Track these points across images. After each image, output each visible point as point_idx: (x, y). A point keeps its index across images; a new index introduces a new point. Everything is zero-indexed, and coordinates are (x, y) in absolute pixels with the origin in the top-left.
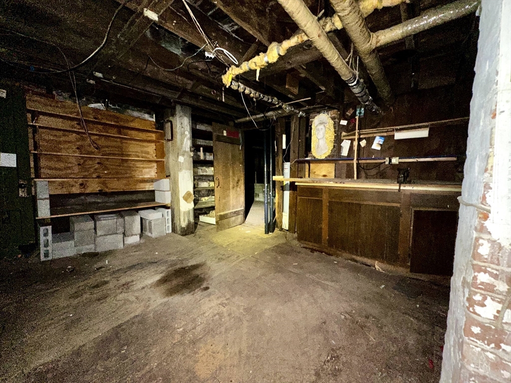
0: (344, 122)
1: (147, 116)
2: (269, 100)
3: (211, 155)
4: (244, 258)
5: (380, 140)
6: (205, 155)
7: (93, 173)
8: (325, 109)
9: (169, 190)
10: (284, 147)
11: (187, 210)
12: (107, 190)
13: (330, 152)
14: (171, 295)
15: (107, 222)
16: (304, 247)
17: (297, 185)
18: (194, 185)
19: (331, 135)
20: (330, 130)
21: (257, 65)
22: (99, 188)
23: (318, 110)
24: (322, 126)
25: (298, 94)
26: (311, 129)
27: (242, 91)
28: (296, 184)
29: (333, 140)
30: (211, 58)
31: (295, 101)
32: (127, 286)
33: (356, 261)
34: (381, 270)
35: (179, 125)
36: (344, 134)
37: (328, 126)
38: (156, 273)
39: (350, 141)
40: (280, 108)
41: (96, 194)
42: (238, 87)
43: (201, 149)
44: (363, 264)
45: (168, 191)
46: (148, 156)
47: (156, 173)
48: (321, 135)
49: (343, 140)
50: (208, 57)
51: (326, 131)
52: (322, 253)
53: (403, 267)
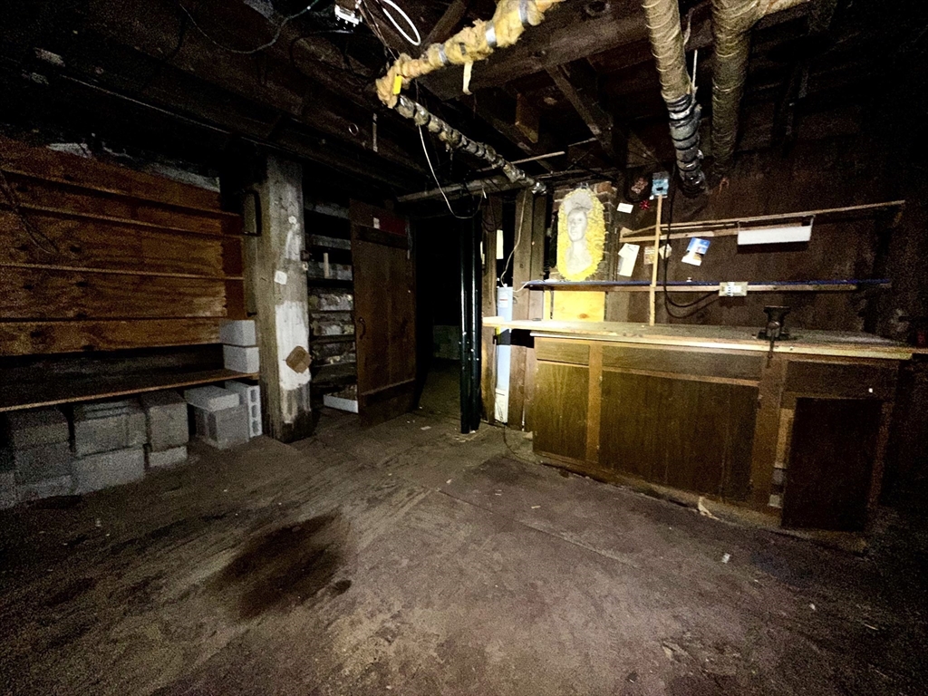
0: (626, 208)
1: (199, 180)
2: (477, 151)
3: (346, 269)
4: (423, 496)
5: (701, 245)
6: (334, 268)
7: (69, 308)
8: (586, 180)
9: (254, 343)
10: (500, 255)
11: (296, 386)
12: (103, 346)
13: (596, 268)
14: (257, 614)
15: (105, 422)
16: (545, 464)
17: (533, 337)
18: (311, 331)
19: (598, 233)
20: (596, 222)
21: (468, 50)
22: (84, 343)
23: (571, 181)
24: (580, 215)
25: (536, 144)
26: (557, 219)
27: (423, 122)
28: (532, 334)
29: (601, 243)
30: (350, 24)
31: (530, 157)
32: (141, 595)
33: (658, 496)
34: (710, 515)
35: (273, 202)
36: (625, 231)
37: (591, 215)
38: (221, 546)
39: (638, 247)
40: (500, 171)
41: (75, 355)
42: (414, 115)
43: (326, 255)
44: (671, 501)
45: (251, 346)
46: (206, 269)
47: (225, 306)
48: (577, 232)
49: (623, 244)
50: (342, 20)
51: (587, 223)
52: (584, 476)
53: (758, 509)
